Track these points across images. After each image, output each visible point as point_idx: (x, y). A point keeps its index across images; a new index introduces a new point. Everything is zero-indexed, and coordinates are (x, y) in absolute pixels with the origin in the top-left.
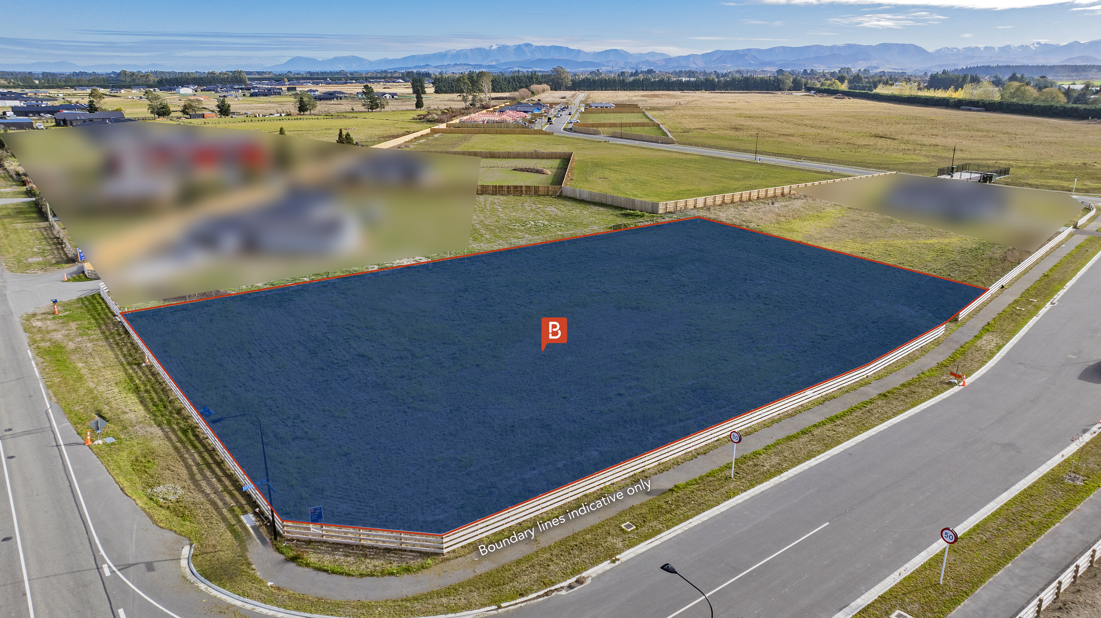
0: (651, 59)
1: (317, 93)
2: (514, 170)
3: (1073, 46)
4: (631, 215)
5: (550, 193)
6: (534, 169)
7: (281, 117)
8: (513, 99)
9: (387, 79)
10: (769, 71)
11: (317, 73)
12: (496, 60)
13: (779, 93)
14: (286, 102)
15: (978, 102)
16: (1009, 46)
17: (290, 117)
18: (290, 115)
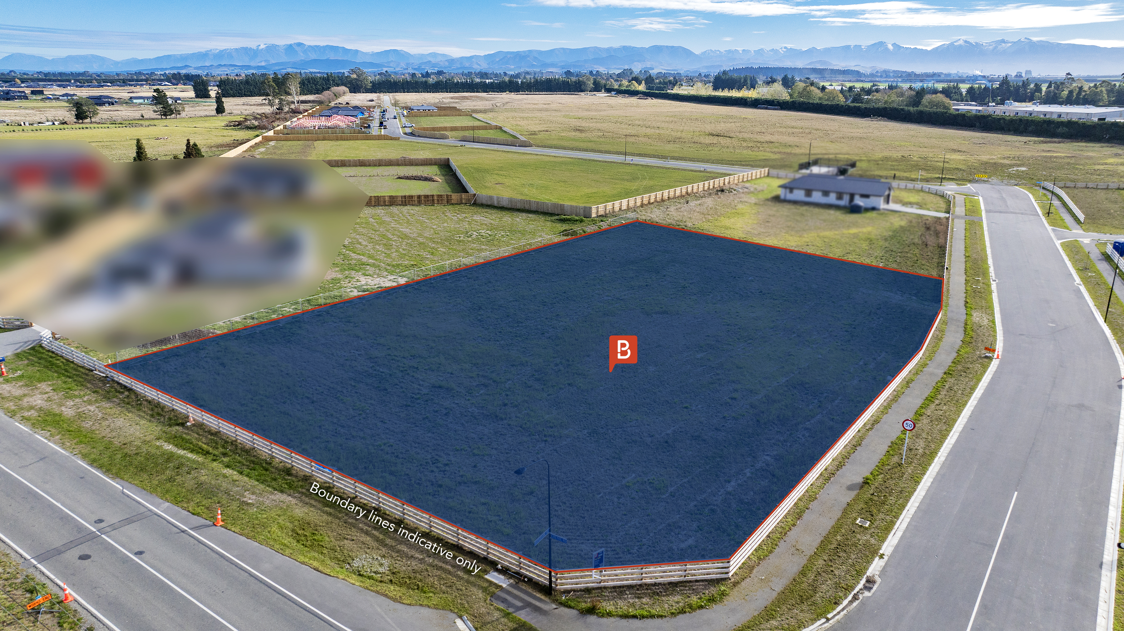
0: (433, 60)
1: (75, 97)
2: (399, 178)
3: (812, 51)
4: (569, 220)
5: (464, 201)
6: (422, 177)
7: (53, 126)
8: (320, 103)
9: (149, 82)
10: (556, 72)
11: (54, 74)
12: (265, 61)
13: (582, 94)
14: (44, 107)
15: (773, 101)
16: (762, 50)
17: (65, 126)
18: (65, 123)
